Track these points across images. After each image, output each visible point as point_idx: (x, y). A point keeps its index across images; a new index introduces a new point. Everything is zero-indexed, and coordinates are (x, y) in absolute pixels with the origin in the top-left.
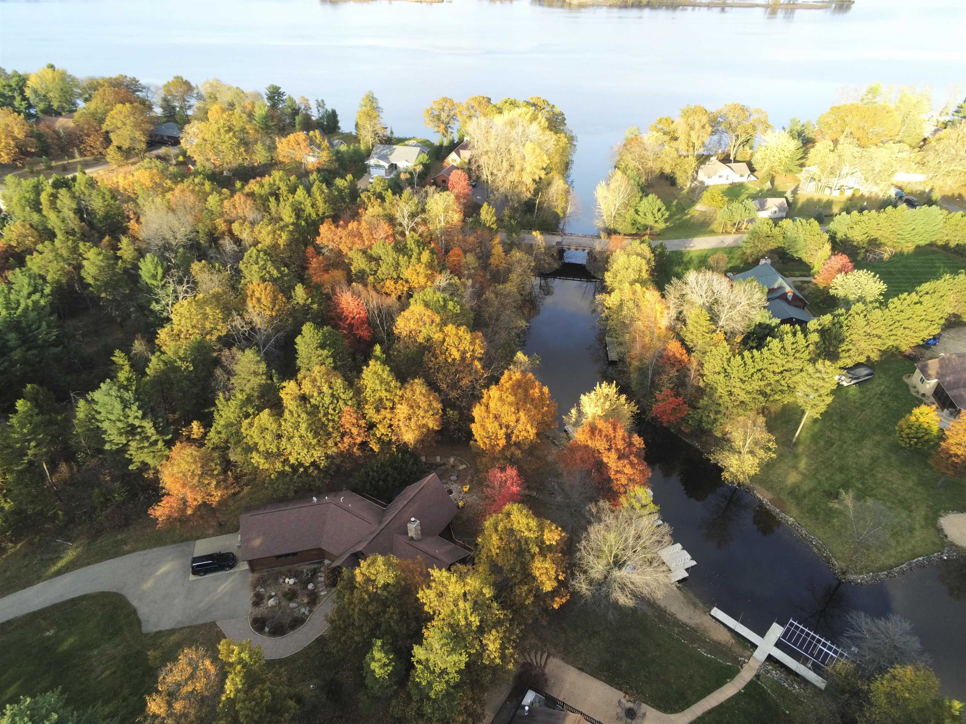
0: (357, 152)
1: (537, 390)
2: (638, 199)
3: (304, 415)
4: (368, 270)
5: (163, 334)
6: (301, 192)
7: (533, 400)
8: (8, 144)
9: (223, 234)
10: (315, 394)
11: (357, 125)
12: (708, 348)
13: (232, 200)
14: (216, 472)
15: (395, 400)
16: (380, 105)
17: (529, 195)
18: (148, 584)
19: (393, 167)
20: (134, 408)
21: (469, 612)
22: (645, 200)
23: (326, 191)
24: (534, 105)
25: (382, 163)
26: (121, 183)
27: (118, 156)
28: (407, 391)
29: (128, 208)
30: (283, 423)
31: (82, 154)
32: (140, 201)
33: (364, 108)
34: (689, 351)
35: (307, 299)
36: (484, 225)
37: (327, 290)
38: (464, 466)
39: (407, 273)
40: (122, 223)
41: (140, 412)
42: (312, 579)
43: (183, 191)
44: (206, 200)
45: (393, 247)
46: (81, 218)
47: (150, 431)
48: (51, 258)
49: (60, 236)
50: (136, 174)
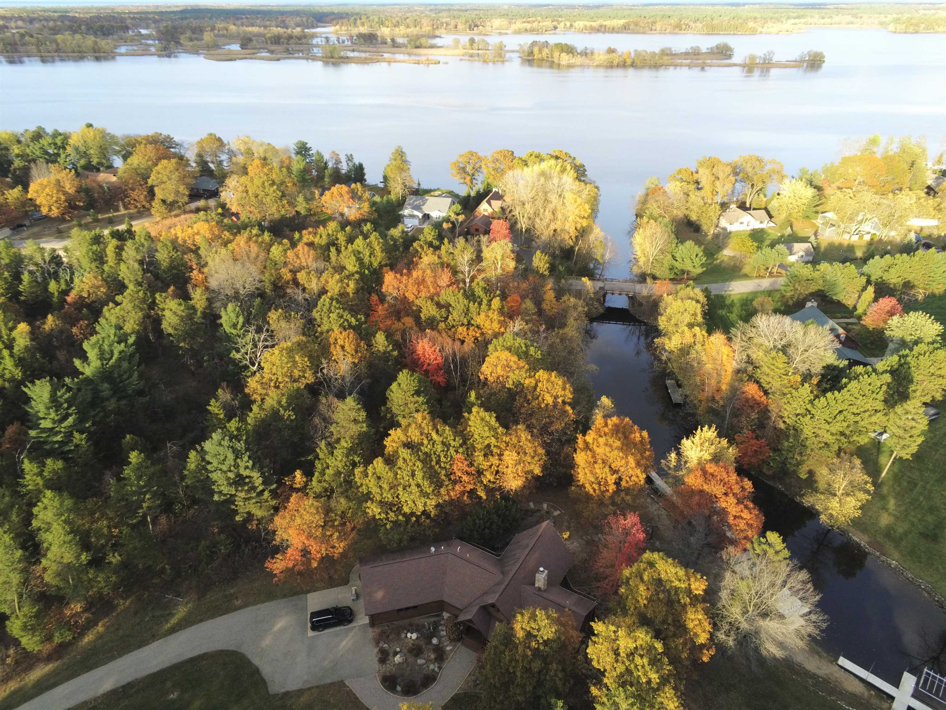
0: (389, 202)
1: (638, 435)
2: (674, 245)
3: (419, 464)
4: (438, 317)
5: (253, 383)
6: (359, 242)
7: (635, 445)
8: (58, 199)
9: (288, 282)
10: (425, 441)
11: (385, 178)
12: (786, 391)
13: (295, 249)
14: (336, 523)
16: (408, 159)
17: (570, 242)
18: (266, 642)
19: (426, 217)
20: (246, 458)
21: (647, 669)
22: (681, 247)
23: (381, 240)
24: (557, 158)
25: (416, 213)
26: (179, 234)
27: (163, 209)
28: (513, 437)
29: (190, 259)
30: (398, 472)
31: (126, 208)
32: (202, 252)
33: (394, 163)
34: (766, 393)
35: (388, 346)
36: (538, 272)
37: (398, 337)
38: (558, 512)
39: (480, 320)
40: (184, 273)
41: (251, 462)
42: (434, 633)
43: (247, 242)
44: (269, 251)
45: (463, 295)
46: (143, 269)
47: (258, 481)
48: (130, 309)
49: (131, 287)
50: (195, 226)
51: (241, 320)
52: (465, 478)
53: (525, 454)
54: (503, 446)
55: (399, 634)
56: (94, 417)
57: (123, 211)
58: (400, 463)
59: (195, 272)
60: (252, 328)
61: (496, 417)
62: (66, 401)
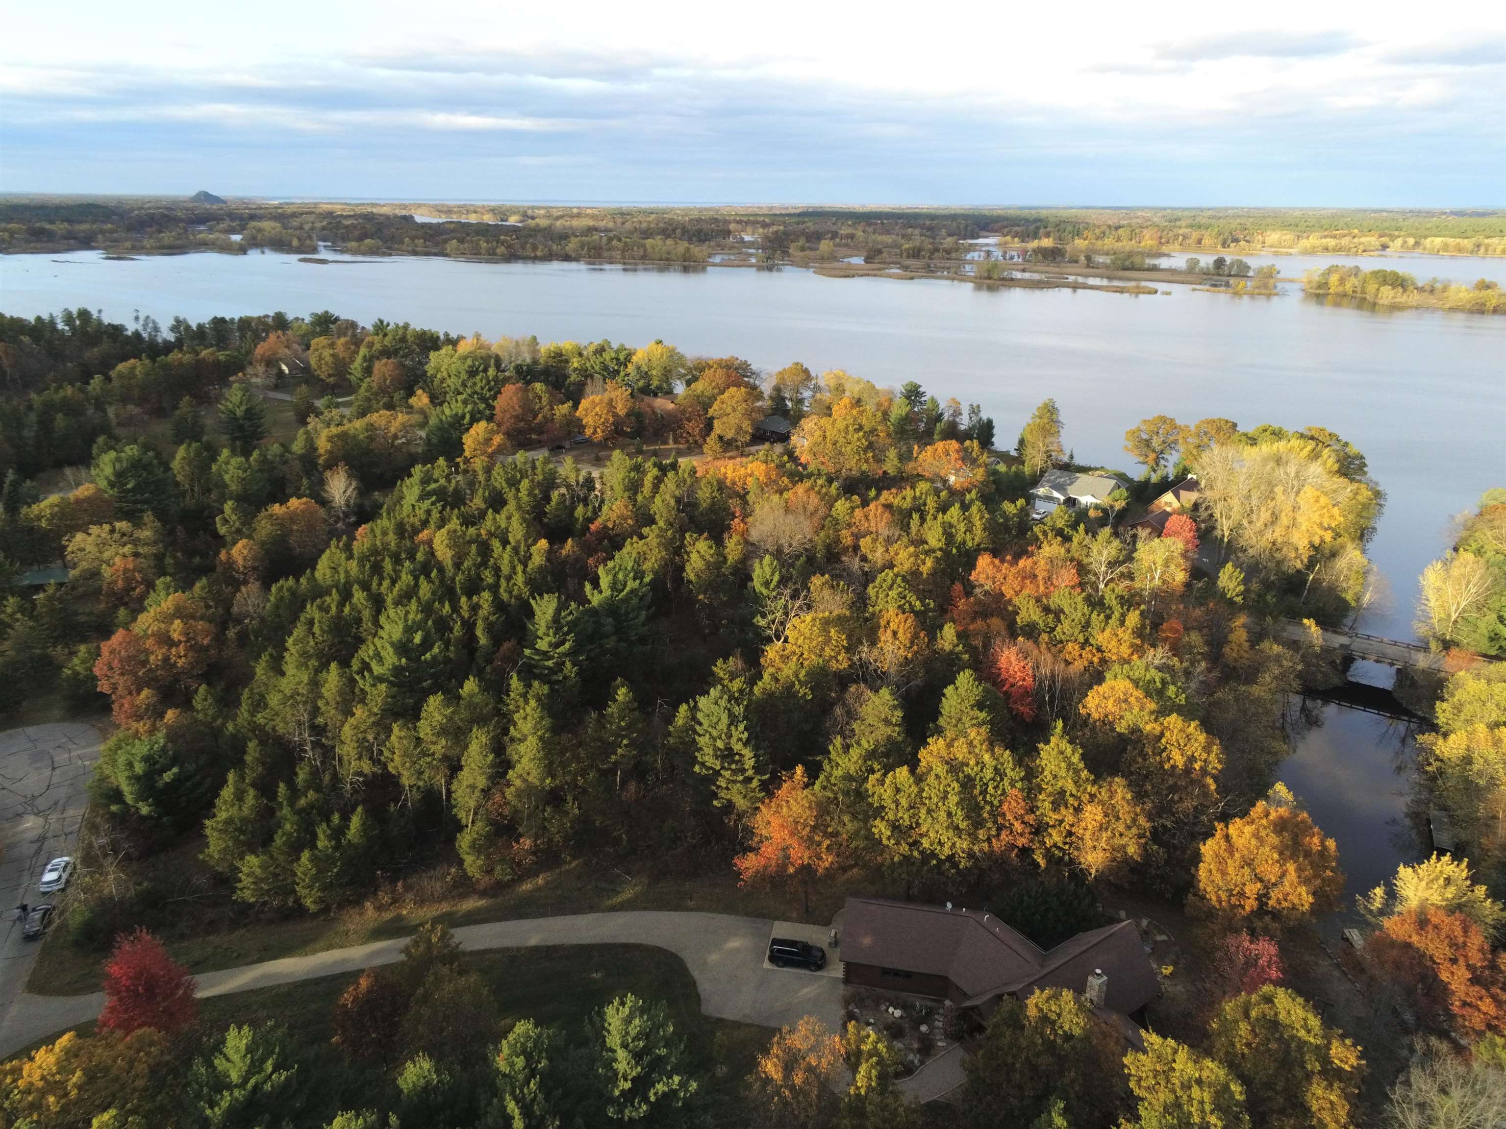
0: (1019, 475)
1: (1316, 840)
3: (955, 785)
4: (1042, 624)
5: (772, 652)
6: (954, 511)
7: (1308, 854)
8: (606, 421)
9: (846, 548)
10: (972, 762)
11: (1022, 442)
13: (866, 509)
15: (1083, 799)
16: (1060, 418)
17: (1299, 565)
18: (713, 957)
19: (1071, 502)
20: (741, 727)
21: (1208, 1107)
23: (987, 516)
24: (1312, 438)
25: (1056, 494)
26: (730, 475)
27: (717, 447)
28: (1103, 791)
29: (734, 504)
30: (926, 788)
31: (676, 442)
32: (751, 498)
33: (1038, 421)
35: (958, 645)
36: (1223, 594)
37: (978, 642)
38: (1164, 938)
39: (1101, 638)
40: (724, 520)
41: (746, 734)
42: (928, 1018)
43: (807, 491)
44: (832, 506)
45: (1084, 599)
46: (678, 509)
47: (749, 763)
48: (655, 544)
49: (661, 523)
50: (750, 465)
51: (776, 578)
52: (1018, 826)
53: (1118, 818)
54: (1085, 798)
55: (878, 1005)
56: (589, 651)
57: (671, 445)
58: (931, 779)
59: (736, 520)
60: (787, 592)
61: (1082, 754)
62: (568, 623)
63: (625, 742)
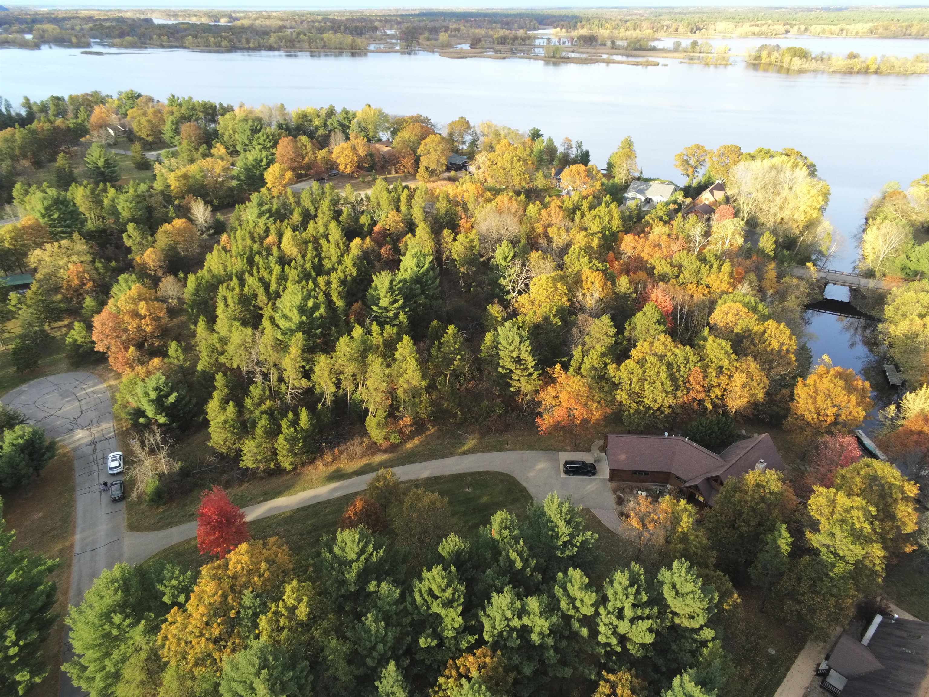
0: (615, 185)
1: (860, 383)
2: (910, 245)
3: (663, 367)
4: (671, 274)
6: (602, 208)
8: (353, 160)
10: (668, 354)
11: (610, 165)
13: (547, 210)
15: (732, 370)
17: (796, 232)
18: (532, 474)
19: (648, 200)
20: (527, 344)
22: (917, 248)
24: (788, 155)
25: (639, 196)
27: (426, 175)
28: (743, 365)
29: (459, 209)
30: (647, 371)
31: (397, 172)
32: (470, 206)
33: (622, 151)
35: (630, 289)
36: (763, 251)
39: (711, 279)
41: (530, 347)
43: (507, 200)
44: (526, 209)
45: (696, 257)
47: (531, 365)
48: (427, 238)
49: (421, 224)
50: (464, 185)
51: (512, 254)
52: (698, 388)
53: (752, 379)
55: (632, 490)
56: (411, 305)
57: (393, 175)
58: (648, 365)
59: (463, 221)
60: (518, 262)
61: (731, 345)
62: (398, 289)
63: (459, 357)
